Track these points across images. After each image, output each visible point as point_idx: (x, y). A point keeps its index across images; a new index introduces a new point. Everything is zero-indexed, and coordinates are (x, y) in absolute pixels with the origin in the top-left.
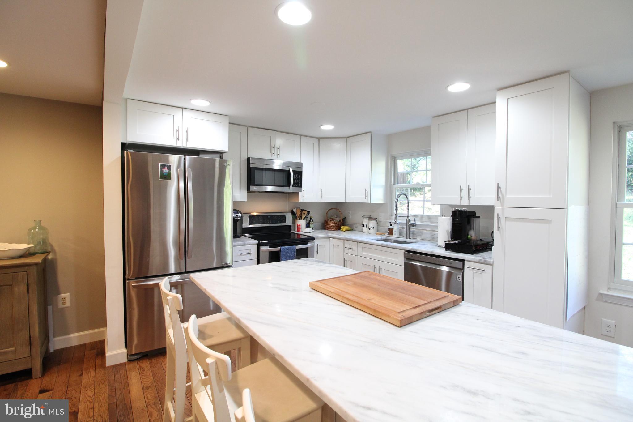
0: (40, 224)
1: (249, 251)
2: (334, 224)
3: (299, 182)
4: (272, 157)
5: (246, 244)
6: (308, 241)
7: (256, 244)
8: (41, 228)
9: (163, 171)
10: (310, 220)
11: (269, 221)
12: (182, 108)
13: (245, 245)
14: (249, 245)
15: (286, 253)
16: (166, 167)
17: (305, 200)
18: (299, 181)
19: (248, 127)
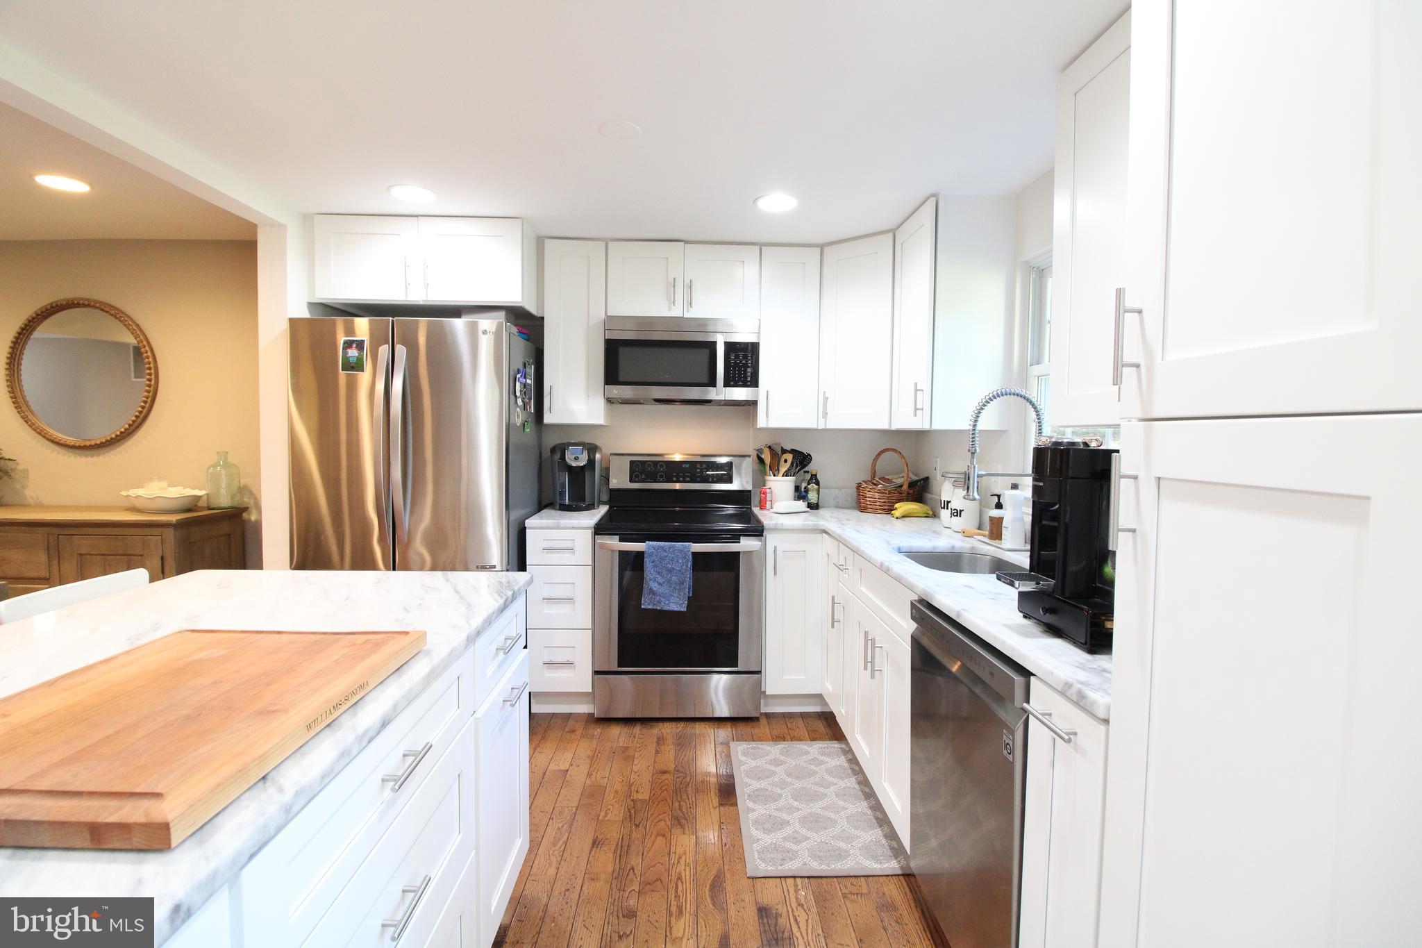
0: (226, 458)
1: (569, 545)
2: (877, 495)
3: (749, 374)
4: (670, 310)
5: (562, 526)
6: (740, 535)
7: (588, 528)
8: (227, 465)
9: (347, 353)
10: (811, 478)
11: (684, 477)
12: (417, 216)
13: (558, 527)
14: (573, 528)
15: (662, 559)
16: (354, 345)
17: (774, 423)
18: (749, 370)
19: (607, 242)
